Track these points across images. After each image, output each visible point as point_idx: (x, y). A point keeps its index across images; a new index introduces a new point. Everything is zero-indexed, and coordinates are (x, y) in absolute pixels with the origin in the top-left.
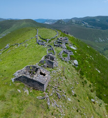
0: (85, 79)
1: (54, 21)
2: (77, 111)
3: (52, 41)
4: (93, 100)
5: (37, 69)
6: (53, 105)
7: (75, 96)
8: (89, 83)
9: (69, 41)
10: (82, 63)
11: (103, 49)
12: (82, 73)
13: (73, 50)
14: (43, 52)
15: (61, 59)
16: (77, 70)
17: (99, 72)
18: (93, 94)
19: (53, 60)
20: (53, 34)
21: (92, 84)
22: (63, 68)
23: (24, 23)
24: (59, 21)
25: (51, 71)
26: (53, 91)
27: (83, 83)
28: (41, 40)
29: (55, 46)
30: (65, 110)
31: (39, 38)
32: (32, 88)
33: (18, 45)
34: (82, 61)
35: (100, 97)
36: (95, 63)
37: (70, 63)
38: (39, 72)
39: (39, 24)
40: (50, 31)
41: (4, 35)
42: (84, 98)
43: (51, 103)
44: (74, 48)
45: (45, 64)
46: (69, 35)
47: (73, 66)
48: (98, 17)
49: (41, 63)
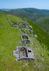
3: (20, 24)
16: (38, 40)
25: (29, 45)
28: (13, 23)
29: (23, 27)
31: (11, 22)
46: (25, 19)
49: (23, 41)
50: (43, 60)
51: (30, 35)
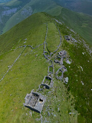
0: (70, 94)
3: (54, 54)
7: (59, 112)
10: (72, 78)
12: (69, 89)
16: (66, 86)
17: (83, 84)
21: (74, 98)
27: (67, 98)
29: (55, 62)
36: (82, 75)
42: (65, 113)
44: (69, 63)
45: (44, 87)
50: (55, 116)
51: (57, 77)
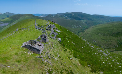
0: (66, 48)
1: (46, 15)
2: (61, 64)
3: (45, 27)
4: (71, 59)
5: (36, 42)
6: (46, 61)
7: (60, 57)
8: (68, 50)
9: (55, 27)
10: (64, 40)
11: (78, 32)
12: (64, 45)
13: (58, 33)
14: (39, 33)
15: (51, 37)
16: (61, 43)
17: (74, 44)
18: (71, 56)
19: (46, 38)
20: (46, 23)
21: (70, 51)
22: (52, 42)
23: (27, 16)
24: (49, 15)
25: (44, 44)
26: (46, 55)
27: (64, 50)
28: (38, 26)
29: (47, 30)
30: (53, 64)
31: (37, 25)
32: (32, 52)
33: (23, 29)
34: (63, 39)
35: (75, 57)
36: (71, 39)
37: (56, 40)
38: (37, 44)
39: (36, 17)
40: (43, 21)
41: (14, 23)
42: (65, 58)
43: (44, 60)
44: (59, 31)
45: (41, 40)
46: (55, 23)
47: (58, 41)
48: (73, 13)
49: (38, 39)
51: (51, 36)
